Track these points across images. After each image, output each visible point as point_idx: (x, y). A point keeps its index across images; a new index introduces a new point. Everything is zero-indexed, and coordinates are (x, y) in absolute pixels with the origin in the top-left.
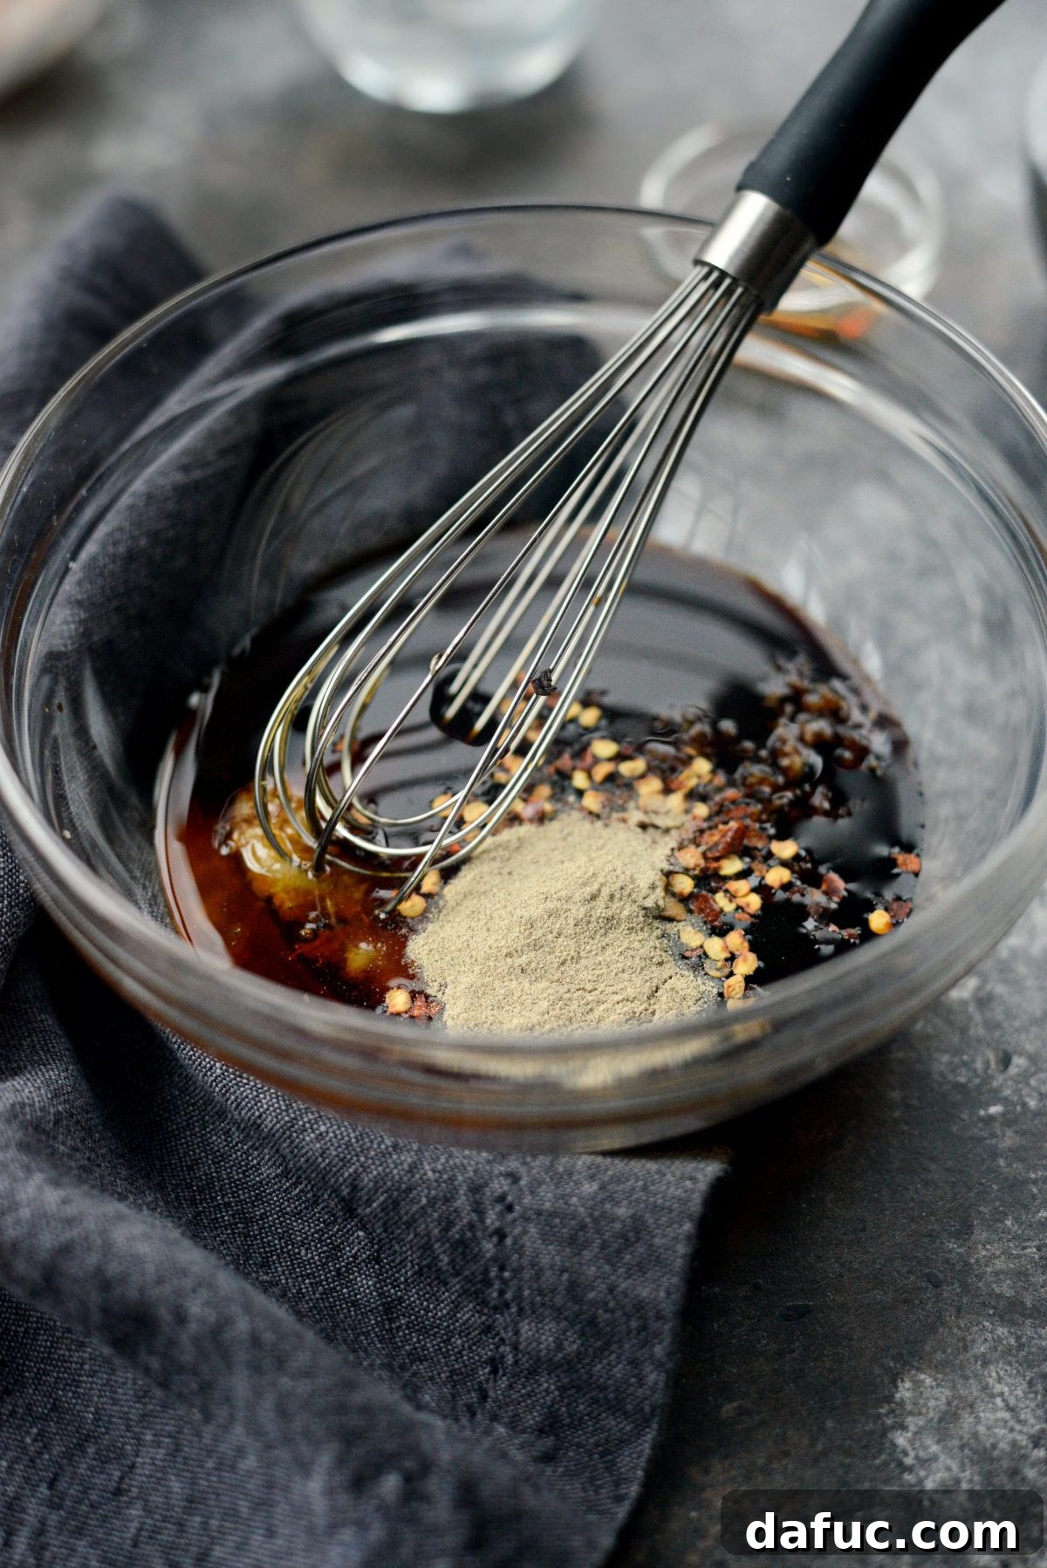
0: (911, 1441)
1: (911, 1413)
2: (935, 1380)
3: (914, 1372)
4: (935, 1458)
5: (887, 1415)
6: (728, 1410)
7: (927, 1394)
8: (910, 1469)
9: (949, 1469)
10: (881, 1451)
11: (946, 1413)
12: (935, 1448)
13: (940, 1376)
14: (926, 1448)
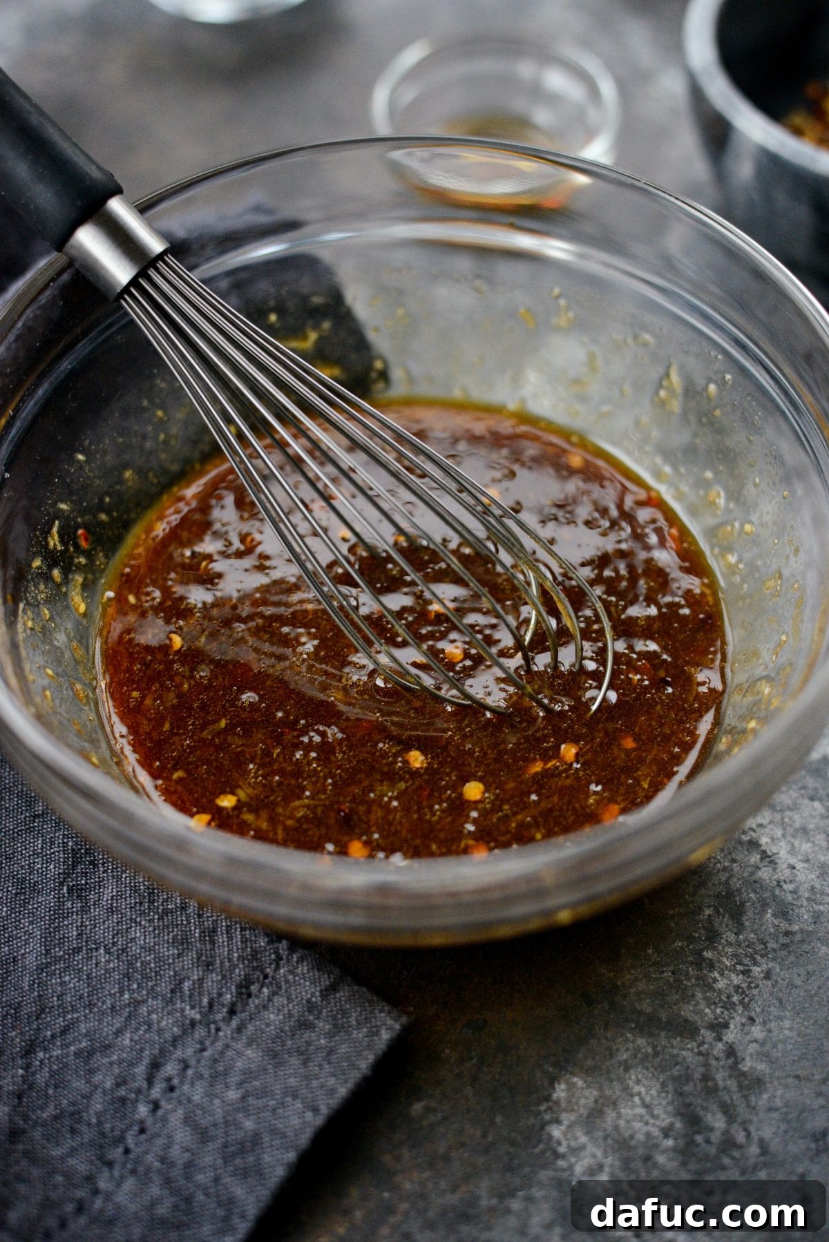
0: (565, 1134)
1: (565, 1110)
2: (586, 1082)
3: (568, 1076)
4: (583, 1147)
5: (545, 1111)
6: (417, 1107)
7: (578, 1094)
8: (563, 1156)
9: (594, 1156)
10: (540, 1141)
11: (593, 1109)
12: (583, 1139)
13: (590, 1079)
14: (576, 1139)
